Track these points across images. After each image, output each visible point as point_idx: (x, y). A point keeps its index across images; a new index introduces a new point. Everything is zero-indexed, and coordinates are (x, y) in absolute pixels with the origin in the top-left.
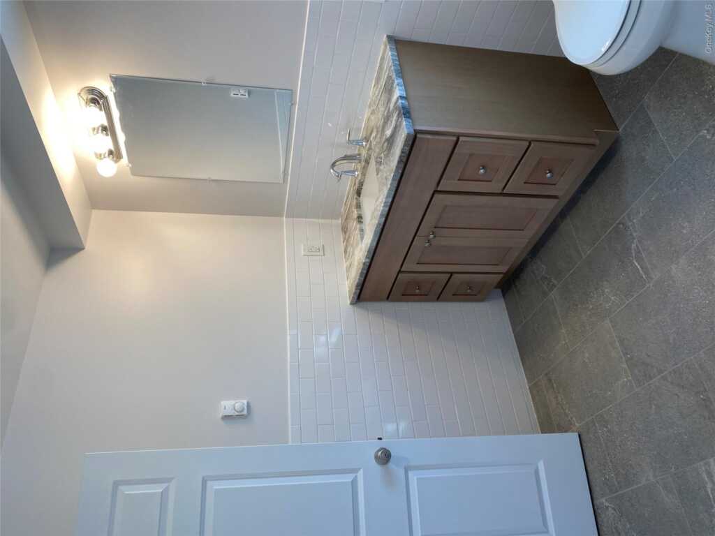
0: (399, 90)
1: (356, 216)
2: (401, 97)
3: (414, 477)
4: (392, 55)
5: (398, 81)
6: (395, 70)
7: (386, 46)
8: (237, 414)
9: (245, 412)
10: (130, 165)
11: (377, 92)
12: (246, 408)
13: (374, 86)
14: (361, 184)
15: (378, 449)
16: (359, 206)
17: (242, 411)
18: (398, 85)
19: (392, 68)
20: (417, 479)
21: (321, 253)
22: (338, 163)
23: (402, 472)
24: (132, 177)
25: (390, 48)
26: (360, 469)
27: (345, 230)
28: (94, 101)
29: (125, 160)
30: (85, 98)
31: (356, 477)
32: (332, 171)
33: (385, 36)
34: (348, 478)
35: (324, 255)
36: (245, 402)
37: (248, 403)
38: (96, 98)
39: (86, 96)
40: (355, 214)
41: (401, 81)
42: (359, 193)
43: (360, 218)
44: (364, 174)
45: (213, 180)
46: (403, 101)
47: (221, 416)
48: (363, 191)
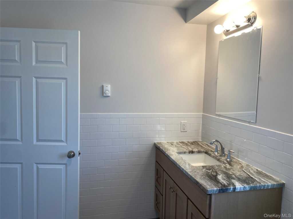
0: (241, 188)
1: (194, 150)
2: (235, 189)
3: (62, 167)
4: (268, 186)
5: (247, 187)
6: (257, 186)
7: (277, 182)
8: (104, 91)
9: (104, 95)
10: (223, 40)
11: (252, 171)
12: (106, 95)
13: (257, 170)
14: (210, 155)
15: (75, 153)
16: (199, 152)
17: (105, 94)
18: (244, 187)
19: (258, 185)
20: (61, 169)
21: (182, 130)
22: (219, 144)
23: (65, 162)
24: (219, 42)
25: (274, 184)
26: (67, 144)
27: (193, 143)
28: (249, 20)
29: (225, 37)
30: (251, 15)
31: (64, 142)
32: (214, 140)
33: (285, 182)
34: (63, 138)
35: (181, 132)
36: (109, 95)
37: (109, 96)
38: (251, 21)
39: (252, 15)
40: (196, 150)
41: (248, 189)
42: (206, 153)
43: (192, 152)
44: (213, 157)
45: (217, 80)
46: (232, 189)
47: (104, 85)
48: (206, 155)
